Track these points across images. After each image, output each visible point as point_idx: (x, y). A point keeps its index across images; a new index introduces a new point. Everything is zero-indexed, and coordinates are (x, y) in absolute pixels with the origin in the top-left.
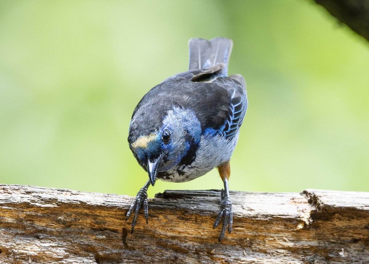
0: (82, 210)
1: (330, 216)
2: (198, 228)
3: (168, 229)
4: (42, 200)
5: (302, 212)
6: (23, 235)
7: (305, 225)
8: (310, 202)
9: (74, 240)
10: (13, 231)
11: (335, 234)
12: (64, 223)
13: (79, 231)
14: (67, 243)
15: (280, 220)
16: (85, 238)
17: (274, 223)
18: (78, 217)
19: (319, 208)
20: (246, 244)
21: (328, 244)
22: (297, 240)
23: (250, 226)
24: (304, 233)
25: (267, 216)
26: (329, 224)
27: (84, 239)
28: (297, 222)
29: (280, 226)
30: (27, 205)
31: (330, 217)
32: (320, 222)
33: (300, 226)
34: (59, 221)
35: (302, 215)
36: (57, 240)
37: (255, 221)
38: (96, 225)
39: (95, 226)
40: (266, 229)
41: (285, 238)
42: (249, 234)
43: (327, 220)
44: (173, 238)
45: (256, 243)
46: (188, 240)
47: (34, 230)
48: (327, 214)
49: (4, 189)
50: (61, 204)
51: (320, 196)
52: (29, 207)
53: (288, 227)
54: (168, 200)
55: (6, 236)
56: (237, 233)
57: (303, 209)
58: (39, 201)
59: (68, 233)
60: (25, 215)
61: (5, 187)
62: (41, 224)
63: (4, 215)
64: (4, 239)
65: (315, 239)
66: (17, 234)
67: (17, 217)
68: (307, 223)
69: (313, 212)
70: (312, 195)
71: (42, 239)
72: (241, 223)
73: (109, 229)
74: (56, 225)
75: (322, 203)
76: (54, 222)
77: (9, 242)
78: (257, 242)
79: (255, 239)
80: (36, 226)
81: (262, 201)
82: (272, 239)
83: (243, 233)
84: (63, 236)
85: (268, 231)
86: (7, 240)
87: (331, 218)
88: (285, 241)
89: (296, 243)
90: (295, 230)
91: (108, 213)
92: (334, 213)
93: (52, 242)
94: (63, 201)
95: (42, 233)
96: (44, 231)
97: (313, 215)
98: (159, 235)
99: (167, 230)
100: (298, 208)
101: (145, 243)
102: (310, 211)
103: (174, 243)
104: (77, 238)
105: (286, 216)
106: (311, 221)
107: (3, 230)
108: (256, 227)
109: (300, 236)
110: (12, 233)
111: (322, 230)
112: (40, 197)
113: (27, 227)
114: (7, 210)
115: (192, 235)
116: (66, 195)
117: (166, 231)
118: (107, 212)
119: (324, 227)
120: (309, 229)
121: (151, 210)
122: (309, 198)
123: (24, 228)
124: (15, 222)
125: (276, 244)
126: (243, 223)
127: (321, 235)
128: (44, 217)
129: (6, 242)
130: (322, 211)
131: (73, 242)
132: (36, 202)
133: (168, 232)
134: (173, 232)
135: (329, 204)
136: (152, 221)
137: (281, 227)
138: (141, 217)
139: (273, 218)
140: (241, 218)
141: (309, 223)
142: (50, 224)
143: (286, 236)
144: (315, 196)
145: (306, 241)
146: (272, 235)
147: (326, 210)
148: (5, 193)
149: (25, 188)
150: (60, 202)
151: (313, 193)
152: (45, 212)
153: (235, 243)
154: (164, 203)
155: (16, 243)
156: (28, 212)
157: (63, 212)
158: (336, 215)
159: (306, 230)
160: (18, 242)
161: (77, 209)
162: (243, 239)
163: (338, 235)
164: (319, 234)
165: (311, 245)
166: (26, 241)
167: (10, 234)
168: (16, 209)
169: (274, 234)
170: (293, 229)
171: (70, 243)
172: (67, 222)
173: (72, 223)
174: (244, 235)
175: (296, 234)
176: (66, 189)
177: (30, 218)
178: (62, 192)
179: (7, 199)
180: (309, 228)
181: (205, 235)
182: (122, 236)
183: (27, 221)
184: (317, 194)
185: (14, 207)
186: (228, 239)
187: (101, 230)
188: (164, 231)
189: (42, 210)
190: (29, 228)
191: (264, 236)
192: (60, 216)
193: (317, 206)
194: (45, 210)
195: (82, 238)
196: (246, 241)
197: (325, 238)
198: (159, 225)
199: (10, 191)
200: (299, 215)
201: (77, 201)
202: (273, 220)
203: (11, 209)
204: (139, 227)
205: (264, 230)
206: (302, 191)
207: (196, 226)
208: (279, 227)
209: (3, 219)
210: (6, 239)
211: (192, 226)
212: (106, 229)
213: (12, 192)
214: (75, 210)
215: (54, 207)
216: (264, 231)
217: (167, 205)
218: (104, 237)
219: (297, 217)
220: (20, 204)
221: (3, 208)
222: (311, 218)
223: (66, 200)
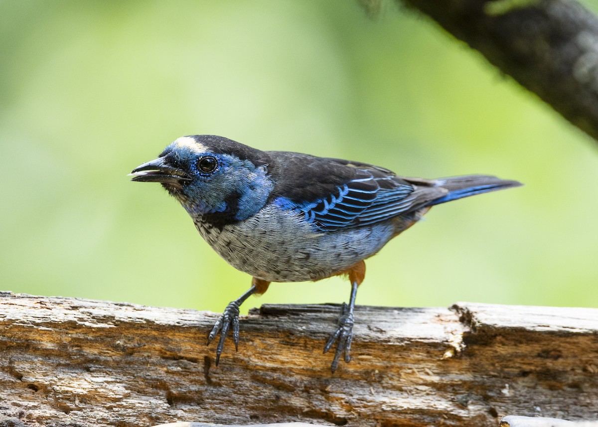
0: (149, 332)
1: (490, 339)
2: (308, 357)
3: (267, 357)
4: (93, 318)
5: (451, 334)
6: (67, 366)
7: (455, 352)
8: (462, 320)
9: (137, 373)
10: (54, 360)
11: (497, 365)
12: (124, 349)
13: (144, 360)
14: (128, 376)
15: (421, 345)
16: (153, 370)
17: (413, 349)
18: (144, 342)
19: (474, 328)
20: (374, 378)
21: (487, 378)
22: (445, 372)
23: (380, 353)
24: (453, 363)
25: (402, 340)
26: (488, 350)
27: (151, 372)
28: (444, 348)
29: (420, 353)
30: (72, 325)
31: (489, 341)
32: (476, 347)
33: (449, 354)
34: (116, 348)
35: (451, 338)
36: (114, 373)
37: (386, 347)
38: (168, 353)
39: (166, 353)
40: (402, 358)
41: (427, 370)
42: (378, 364)
43: (486, 344)
44: (273, 370)
45: (388, 376)
46: (294, 372)
47: (83, 359)
48: (486, 337)
49: (41, 303)
50: (119, 323)
51: (476, 312)
52: (75, 328)
53: (431, 355)
54: (267, 318)
55: (44, 367)
56: (361, 362)
57: (453, 330)
58: (89, 320)
59: (129, 363)
60: (70, 339)
61: (42, 300)
62: (93, 351)
63: (41, 339)
64: (41, 372)
65: (469, 371)
66: (59, 365)
67: (59, 342)
68: (458, 349)
69: (466, 335)
70: (464, 310)
71: (93, 372)
72: (367, 349)
73: (186, 358)
74: (113, 353)
75: (479, 322)
76: (110, 348)
77: (48, 375)
78: (390, 375)
79: (386, 372)
80: (86, 354)
81: (395, 319)
82: (410, 371)
83: (369, 363)
84: (122, 368)
85: (405, 360)
86: (46, 373)
87: (491, 342)
88: (428, 374)
89: (443, 376)
90: (442, 359)
91: (184, 336)
92: (496, 336)
93: (107, 375)
94: (122, 320)
95: (94, 364)
96: (96, 361)
97: (467, 338)
98: (255, 367)
99: (266, 359)
100: (445, 328)
101: (235, 377)
102: (462, 333)
103: (275, 377)
104: (142, 370)
105: (429, 339)
106: (464, 346)
107: (40, 359)
108: (388, 355)
109: (448, 367)
110: (53, 363)
111: (478, 359)
112: (91, 314)
113: (73, 355)
114: (45, 332)
115: (299, 365)
116: (127, 312)
117: (264, 361)
118: (182, 335)
119: (482, 355)
120: (460, 358)
121: (244, 331)
122: (461, 315)
123: (69, 356)
124: (57, 349)
125: (415, 378)
126: (370, 350)
127: (477, 365)
128: (96, 341)
129: (44, 376)
130: (479, 332)
131: (136, 375)
132: (85, 321)
133: (266, 362)
134: (273, 361)
135: (489, 322)
136: (245, 347)
137: (422, 355)
138: (229, 342)
139: (412, 342)
140: (367, 342)
141: (461, 349)
142: (104, 351)
143: (429, 367)
144: (468, 312)
145: (457, 374)
146: (410, 366)
147: (484, 331)
148: (42, 308)
149: (70, 301)
150: (117, 321)
151: (466, 308)
152: (98, 334)
153: (360, 377)
154: (262, 321)
155: (58, 377)
156: (74, 334)
157: (122, 334)
158: (499, 338)
159: (457, 358)
160: (61, 376)
161: (141, 330)
162: (369, 371)
163: (501, 365)
164: (475, 364)
165: (463, 379)
166: (71, 374)
167: (49, 365)
168: (57, 330)
169: (412, 365)
170: (439, 357)
171: (132, 377)
172: (128, 348)
173: (135, 350)
174: (372, 365)
175: (444, 365)
176: (126, 303)
177: (78, 343)
178: (121, 307)
179: (45, 316)
180: (461, 356)
181: (318, 366)
182: (203, 368)
183: (73, 346)
184: (472, 310)
185: (54, 327)
186: (349, 371)
187: (175, 359)
188: (261, 361)
189: (93, 332)
190: (75, 357)
191: (398, 367)
192: (119, 339)
193: (471, 326)
194: (98, 331)
195: (148, 370)
196: (374, 375)
197: (483, 369)
198: (254, 352)
199: (49, 306)
200: (447, 338)
201: (142, 319)
202: (411, 345)
203: (51, 331)
204: (226, 355)
205: (399, 359)
206: (451, 305)
207: (305, 354)
208: (419, 355)
209: (40, 344)
210: (44, 371)
211: (299, 354)
212: (182, 358)
213: (52, 307)
214: (139, 332)
215: (110, 328)
216: (399, 361)
217: (265, 324)
218: (179, 368)
219: (443, 341)
220: (63, 323)
221: (40, 329)
222: (463, 343)
223: (127, 318)
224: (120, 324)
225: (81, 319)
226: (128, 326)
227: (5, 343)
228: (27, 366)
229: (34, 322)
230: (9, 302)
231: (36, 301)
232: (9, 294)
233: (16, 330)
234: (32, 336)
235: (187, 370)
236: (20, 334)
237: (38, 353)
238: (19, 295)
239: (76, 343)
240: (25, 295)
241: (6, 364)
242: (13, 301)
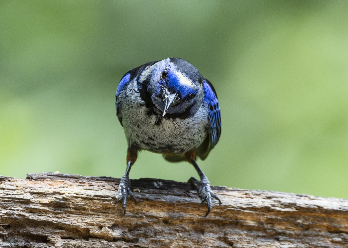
224: (300, 209)
225: (273, 206)
226: (305, 210)
227: (221, 221)
228: (236, 237)
229: (241, 207)
230: (224, 193)
231: (243, 193)
232: (225, 188)
233: (229, 212)
234: (240, 216)
235: (346, 240)
236: (231, 215)
237: (244, 228)
238: (231, 188)
239: (270, 222)
240: (235, 188)
241: (222, 236)
242: (227, 193)
